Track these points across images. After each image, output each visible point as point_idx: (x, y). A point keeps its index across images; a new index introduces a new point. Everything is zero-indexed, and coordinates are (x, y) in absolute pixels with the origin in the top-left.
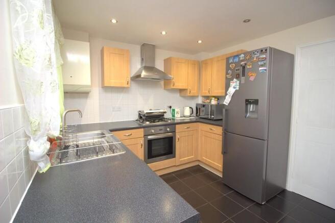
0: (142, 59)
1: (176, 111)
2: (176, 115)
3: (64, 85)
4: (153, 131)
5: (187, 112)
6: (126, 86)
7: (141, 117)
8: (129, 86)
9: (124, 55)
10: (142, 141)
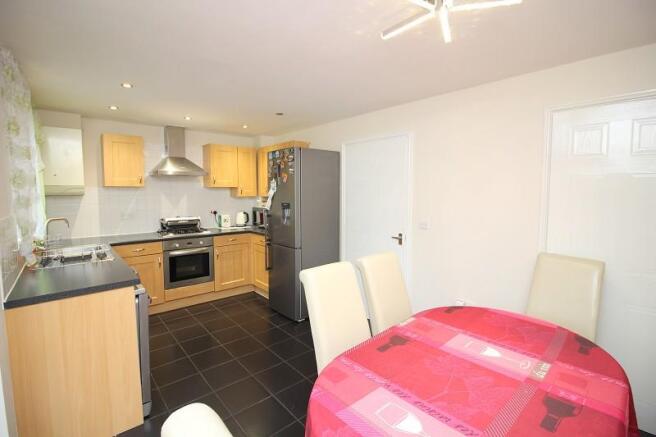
0: (166, 147)
1: (223, 217)
2: (223, 224)
3: (45, 186)
4: (177, 245)
5: (241, 219)
6: (139, 185)
7: (164, 228)
8: (143, 185)
9: (135, 143)
10: (160, 259)
